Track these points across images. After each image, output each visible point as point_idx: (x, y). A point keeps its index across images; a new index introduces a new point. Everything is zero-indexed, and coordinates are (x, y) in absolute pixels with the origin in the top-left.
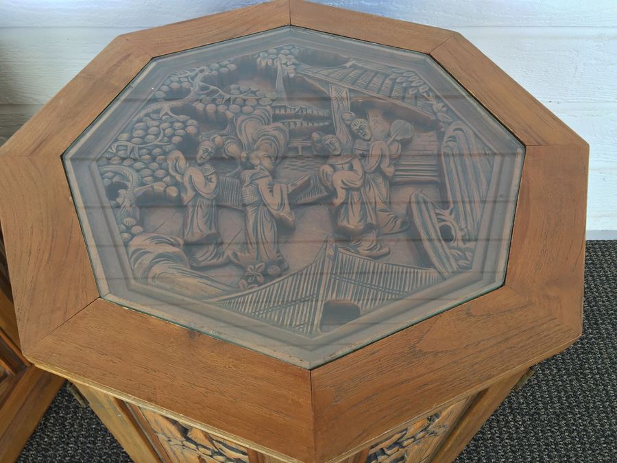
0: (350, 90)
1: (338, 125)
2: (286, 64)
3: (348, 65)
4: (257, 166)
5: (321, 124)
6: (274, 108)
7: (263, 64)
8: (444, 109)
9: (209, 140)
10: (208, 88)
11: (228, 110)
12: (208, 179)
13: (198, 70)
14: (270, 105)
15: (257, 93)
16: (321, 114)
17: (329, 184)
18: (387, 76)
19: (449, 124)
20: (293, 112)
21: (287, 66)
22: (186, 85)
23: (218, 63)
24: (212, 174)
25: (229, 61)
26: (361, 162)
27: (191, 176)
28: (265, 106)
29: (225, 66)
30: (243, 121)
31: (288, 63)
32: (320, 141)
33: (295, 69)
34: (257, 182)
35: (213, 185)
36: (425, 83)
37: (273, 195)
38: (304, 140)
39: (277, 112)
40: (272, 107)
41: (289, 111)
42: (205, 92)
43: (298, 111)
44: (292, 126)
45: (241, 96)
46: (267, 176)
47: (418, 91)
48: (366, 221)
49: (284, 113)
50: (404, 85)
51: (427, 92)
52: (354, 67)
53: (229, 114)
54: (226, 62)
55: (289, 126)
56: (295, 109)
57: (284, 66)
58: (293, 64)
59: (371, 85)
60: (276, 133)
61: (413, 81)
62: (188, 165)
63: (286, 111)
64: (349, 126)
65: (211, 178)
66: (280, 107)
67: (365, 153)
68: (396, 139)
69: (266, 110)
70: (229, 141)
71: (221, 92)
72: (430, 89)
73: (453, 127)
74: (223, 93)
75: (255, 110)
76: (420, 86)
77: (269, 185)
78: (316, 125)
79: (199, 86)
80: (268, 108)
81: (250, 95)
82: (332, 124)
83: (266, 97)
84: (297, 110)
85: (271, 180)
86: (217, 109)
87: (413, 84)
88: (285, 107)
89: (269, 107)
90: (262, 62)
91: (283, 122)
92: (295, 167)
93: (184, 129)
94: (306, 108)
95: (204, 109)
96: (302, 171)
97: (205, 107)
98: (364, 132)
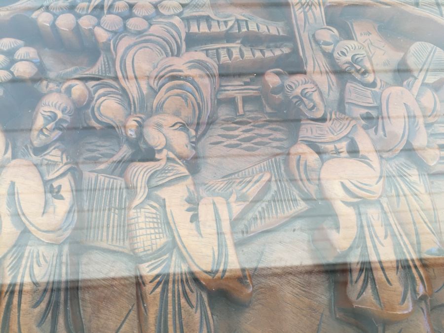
1: (309, 53)
4: (160, 151)
5: (278, 52)
6: (187, 20)
9: (60, 92)
11: (99, 24)
12: (52, 191)
14: (179, 15)
16: (273, 31)
20: (223, 29)
24: (63, 175)
26: (369, 135)
27: (13, 184)
28: (171, 16)
30: (129, 48)
32: (280, 89)
34: (163, 193)
35: (61, 207)
37: (198, 228)
38: (246, 84)
39: (194, 29)
40: (183, 19)
41: (215, 29)
43: (232, 27)
44: (224, 58)
46: (183, 178)
48: (415, 291)
49: (207, 30)
53: (102, 35)
55: (219, 59)
56: (226, 23)
60: (194, 72)
62: (9, 154)
63: (210, 27)
64: (329, 56)
65: (60, 187)
66: (198, 19)
67: (374, 113)
68: (426, 81)
69: (173, 26)
70: (101, 91)
75: (151, 25)
78: (268, 54)
80: (176, 20)
82: (295, 51)
84: (230, 24)
85: (192, 188)
86: (78, 25)
88: (208, 19)
89: (177, 18)
91: (207, 50)
92: (233, 142)
93: (7, 68)
94: (246, 21)
95: (54, 26)
96: (247, 149)
97: (55, 20)
98: (362, 67)
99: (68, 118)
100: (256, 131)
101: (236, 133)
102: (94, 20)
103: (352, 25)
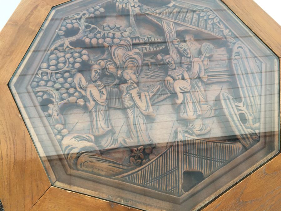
0: (174, 23)
1: (171, 48)
2: (134, 6)
3: (171, 5)
4: (128, 80)
5: (161, 48)
6: (132, 38)
7: (120, 6)
8: (230, 34)
9: (97, 64)
10: (90, 26)
11: (105, 41)
12: (102, 93)
13: (81, 14)
14: (129, 37)
15: (120, 28)
16: (159, 40)
17: (172, 89)
18: (194, 11)
19: (234, 44)
20: (144, 41)
21: (135, 8)
22: (76, 25)
23: (93, 8)
24: (103, 88)
25: (99, 6)
26: (188, 73)
27: (91, 91)
28: (127, 37)
29: (98, 10)
30: (115, 49)
31: (136, 6)
32: (162, 60)
33: (140, 10)
34: (131, 92)
36: (217, 16)
37: (141, 100)
38: (151, 58)
39: (134, 42)
40: (130, 38)
41: (141, 41)
42: (89, 29)
43: (146, 40)
44: (145, 51)
45: (111, 31)
46: (136, 88)
47: (214, 21)
48: (197, 113)
49: (138, 42)
50: (205, 18)
51: (219, 22)
52: (175, 6)
53: (106, 45)
54: (98, 7)
55: (143, 51)
56: (144, 39)
57: (133, 8)
58: (139, 6)
59: (186, 19)
60: (136, 56)
61: (210, 15)
62: (87, 83)
63: (139, 41)
64: (177, 49)
65: (103, 91)
66: (135, 38)
68: (206, 56)
69: (128, 41)
70: (108, 63)
71: (98, 29)
72: (220, 20)
73: (237, 46)
74: (100, 30)
75: (120, 41)
76: (214, 18)
77: (138, 93)
78: (158, 49)
79: (84, 25)
80: (129, 39)
81: (116, 30)
82: (166, 47)
83: (126, 31)
84: (146, 39)
85: (138, 90)
86: (98, 42)
87: (210, 17)
88: (138, 38)
89: (129, 38)
90: (120, 5)
91: (139, 48)
92: (148, 77)
93: (80, 57)
94: (151, 37)
95: (90, 42)
96: (153, 79)
97: (91, 41)
98: (187, 52)
99: (101, 72)
100: (155, 73)
101: (149, 74)
102: (103, 40)
103: (185, 36)
